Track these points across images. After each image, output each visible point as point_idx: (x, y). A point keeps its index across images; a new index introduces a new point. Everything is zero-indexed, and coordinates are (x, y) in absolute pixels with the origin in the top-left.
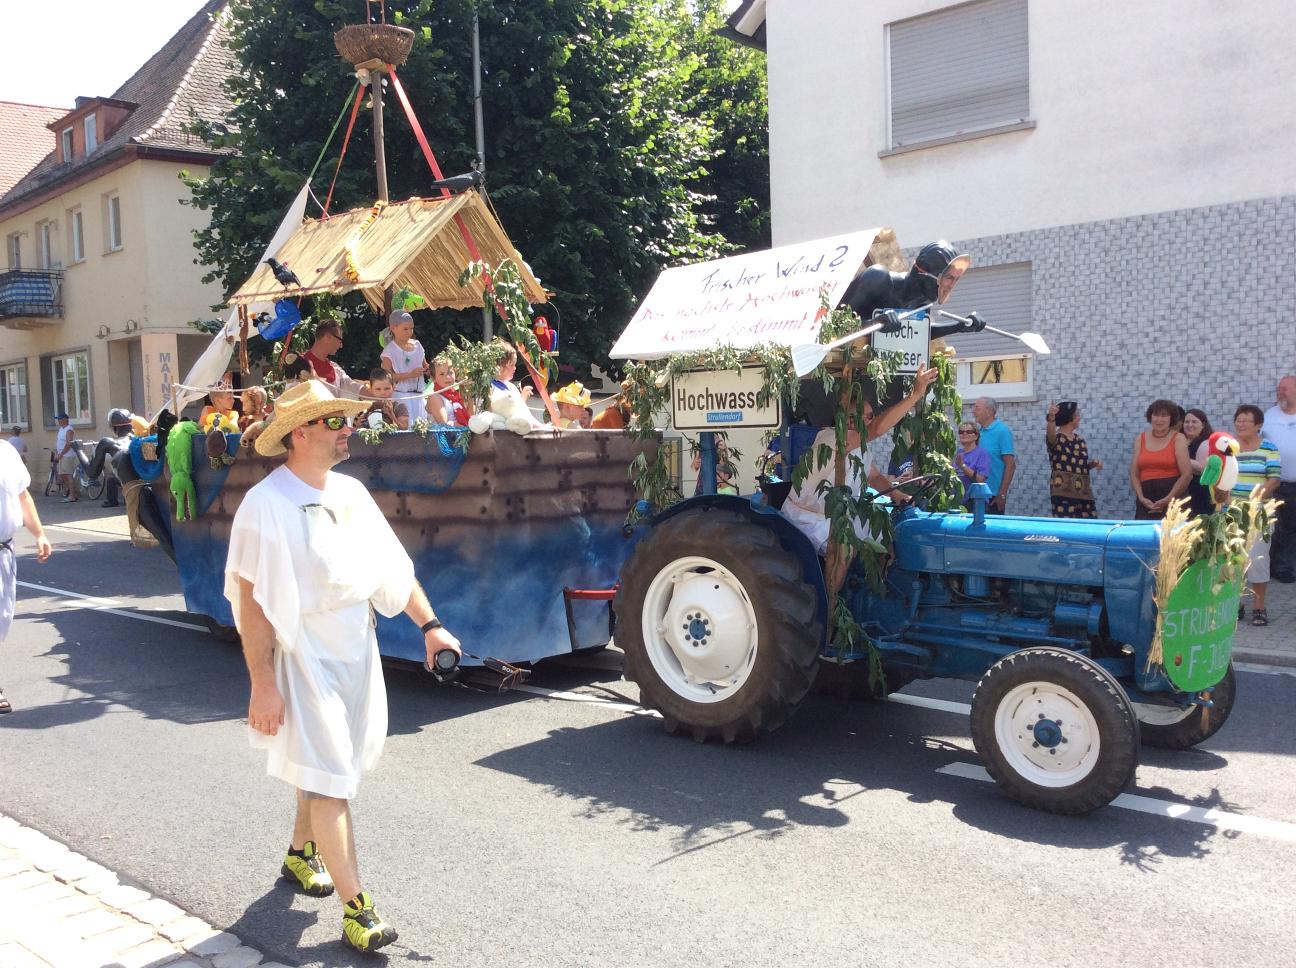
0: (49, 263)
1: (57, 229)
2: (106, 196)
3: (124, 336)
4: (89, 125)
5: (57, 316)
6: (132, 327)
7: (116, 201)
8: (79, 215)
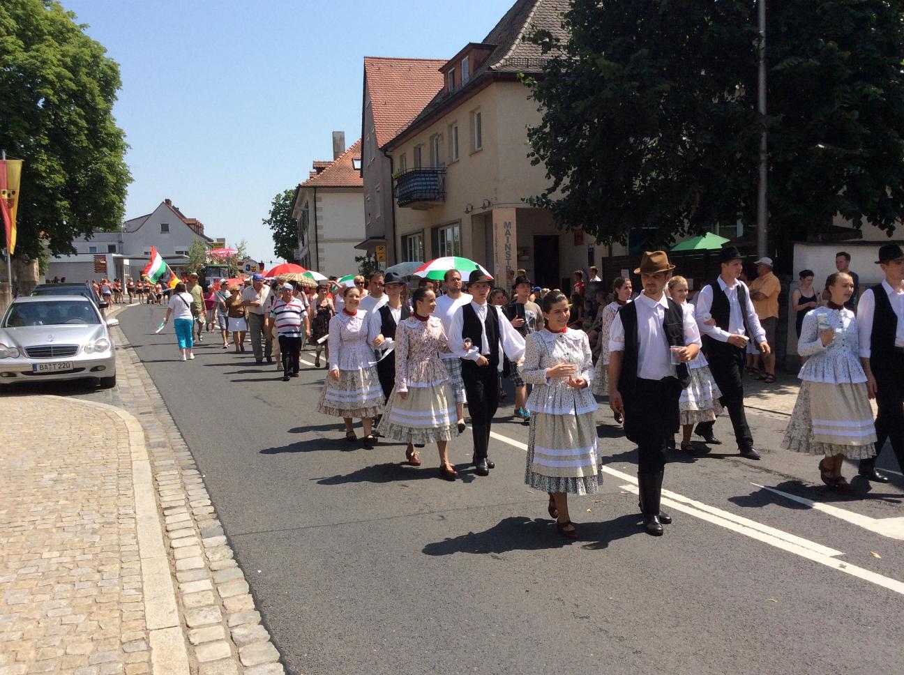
0: (438, 162)
1: (443, 139)
2: (473, 112)
3: (481, 211)
4: (464, 65)
5: (441, 199)
6: (487, 204)
7: (479, 115)
8: (456, 128)
